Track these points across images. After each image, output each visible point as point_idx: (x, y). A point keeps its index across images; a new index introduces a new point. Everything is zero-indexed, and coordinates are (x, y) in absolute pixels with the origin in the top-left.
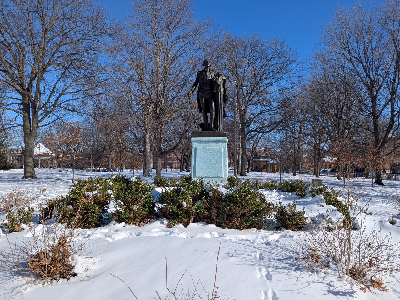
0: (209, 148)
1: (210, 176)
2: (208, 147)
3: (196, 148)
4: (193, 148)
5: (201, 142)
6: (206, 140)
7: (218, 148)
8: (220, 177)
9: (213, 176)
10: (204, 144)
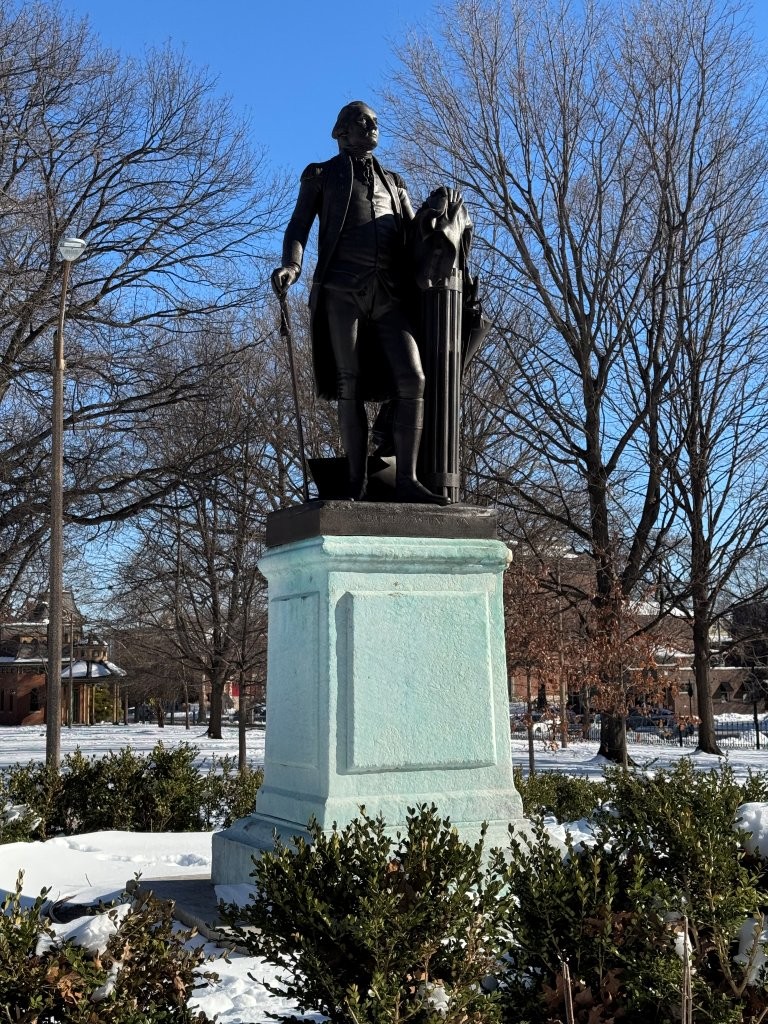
0: (421, 599)
1: (432, 759)
2: (416, 593)
3: (348, 598)
4: (335, 599)
5: (375, 564)
6: (407, 553)
7: (466, 600)
8: (478, 765)
9: (445, 759)
10: (393, 577)
